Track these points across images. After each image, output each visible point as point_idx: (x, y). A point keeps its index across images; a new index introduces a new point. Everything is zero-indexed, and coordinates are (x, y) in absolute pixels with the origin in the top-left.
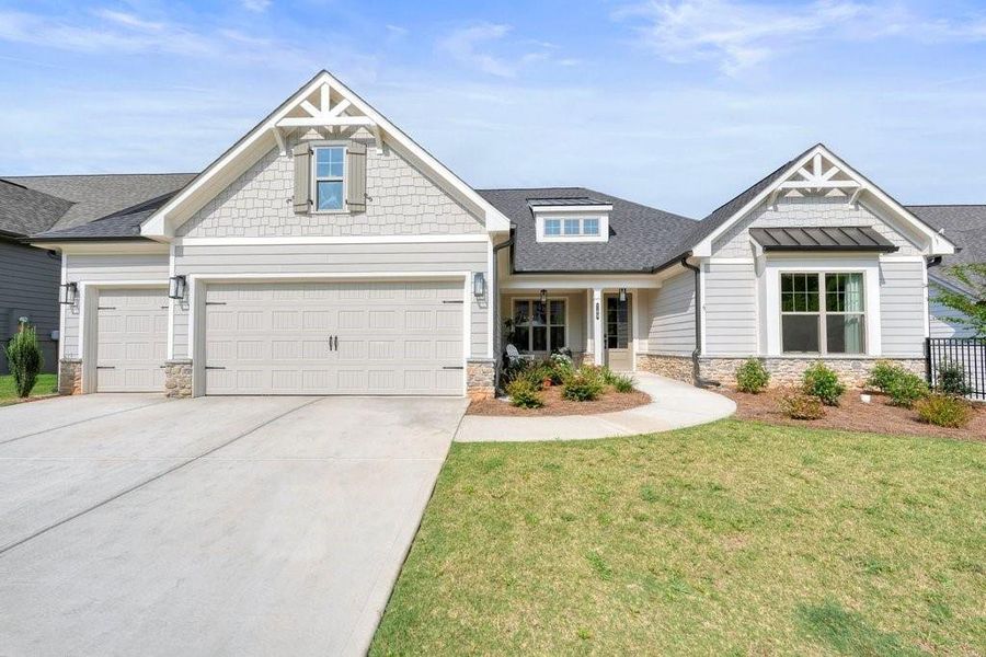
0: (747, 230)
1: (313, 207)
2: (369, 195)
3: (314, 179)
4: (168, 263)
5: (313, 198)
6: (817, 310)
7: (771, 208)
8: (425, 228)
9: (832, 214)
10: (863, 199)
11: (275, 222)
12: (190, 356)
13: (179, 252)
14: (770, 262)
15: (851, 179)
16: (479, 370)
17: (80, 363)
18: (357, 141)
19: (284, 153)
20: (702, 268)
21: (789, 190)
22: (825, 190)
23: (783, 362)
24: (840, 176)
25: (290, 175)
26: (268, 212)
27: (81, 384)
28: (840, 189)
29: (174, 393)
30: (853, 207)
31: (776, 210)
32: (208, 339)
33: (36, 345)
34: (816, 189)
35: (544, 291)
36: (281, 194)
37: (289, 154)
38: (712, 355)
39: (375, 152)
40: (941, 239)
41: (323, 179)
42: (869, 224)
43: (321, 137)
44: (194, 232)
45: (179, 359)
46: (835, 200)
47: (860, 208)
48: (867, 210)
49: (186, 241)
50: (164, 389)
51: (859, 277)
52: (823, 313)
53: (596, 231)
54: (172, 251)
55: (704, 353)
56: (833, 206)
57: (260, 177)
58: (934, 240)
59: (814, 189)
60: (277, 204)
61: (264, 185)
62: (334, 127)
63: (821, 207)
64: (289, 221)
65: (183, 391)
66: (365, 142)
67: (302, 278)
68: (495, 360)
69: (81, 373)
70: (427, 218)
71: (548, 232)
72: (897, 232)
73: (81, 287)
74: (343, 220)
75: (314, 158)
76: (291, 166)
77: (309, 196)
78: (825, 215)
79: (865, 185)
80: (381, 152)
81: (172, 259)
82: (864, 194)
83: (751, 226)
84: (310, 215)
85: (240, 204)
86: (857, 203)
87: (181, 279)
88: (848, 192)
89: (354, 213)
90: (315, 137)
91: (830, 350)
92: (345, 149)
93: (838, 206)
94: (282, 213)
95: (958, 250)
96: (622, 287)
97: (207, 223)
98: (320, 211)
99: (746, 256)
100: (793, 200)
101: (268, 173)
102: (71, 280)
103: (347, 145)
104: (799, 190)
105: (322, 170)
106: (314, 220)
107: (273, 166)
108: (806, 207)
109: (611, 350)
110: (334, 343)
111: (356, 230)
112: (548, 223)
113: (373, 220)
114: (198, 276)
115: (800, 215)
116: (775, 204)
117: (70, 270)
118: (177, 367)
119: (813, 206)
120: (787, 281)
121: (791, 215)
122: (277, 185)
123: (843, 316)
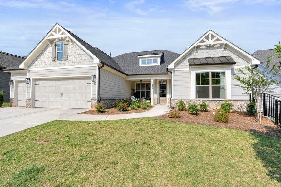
0: (187, 59)
1: (56, 59)
2: (69, 55)
3: (57, 52)
4: (26, 75)
5: (56, 57)
6: (209, 84)
7: (195, 52)
8: (82, 63)
9: (216, 53)
10: (226, 47)
11: (48, 63)
12: (31, 98)
13: (29, 72)
14: (193, 69)
15: (222, 41)
16: (93, 102)
17: (14, 99)
18: (66, 41)
19: (50, 46)
20: (173, 72)
21: (201, 46)
22: (214, 45)
23: (197, 101)
24: (218, 40)
25: (51, 51)
26: (47, 61)
27: (14, 104)
28: (219, 44)
29: (27, 107)
30: (224, 50)
31: (197, 52)
32: (36, 93)
33: (3, 95)
34: (211, 45)
35: (141, 80)
36: (50, 56)
37: (52, 46)
38: (175, 99)
39: (70, 43)
40: (255, 59)
41: (59, 52)
42: (230, 55)
43: (58, 41)
44: (31, 67)
45: (28, 98)
46: (218, 48)
47: (227, 50)
48: (229, 50)
49: (30, 69)
50: (25, 105)
51: (224, 73)
52: (210, 85)
53: (157, 62)
54: (27, 72)
55: (172, 98)
56: (217, 50)
57: (45, 52)
58: (252, 60)
59: (210, 45)
60: (49, 59)
61: (46, 54)
62: (61, 38)
63: (212, 51)
64: (51, 63)
65: (29, 106)
66: (68, 41)
67: (57, 78)
68: (97, 99)
69: (14, 101)
70: (82, 61)
71: (142, 63)
72: (240, 57)
73: (14, 81)
74: (63, 62)
75: (57, 46)
76: (52, 49)
77: (55, 56)
78: (214, 53)
79: (226, 42)
80: (71, 43)
81: (27, 74)
82: (226, 45)
83: (188, 58)
84: (56, 61)
85: (41, 59)
86: (225, 48)
87: (29, 79)
88: (222, 45)
89: (65, 60)
90: (57, 41)
91: (213, 97)
92: (64, 44)
93: (219, 50)
94: (50, 61)
95: (262, 63)
96: (162, 79)
97: (34, 64)
98: (58, 60)
99: (186, 68)
100: (203, 49)
101: (47, 51)
102: (12, 79)
103: (64, 43)
104: (205, 45)
105: (58, 50)
106: (57, 62)
107: (48, 49)
108: (207, 51)
109: (161, 98)
110: (62, 94)
111: (66, 64)
112: (142, 61)
113: (70, 62)
114: (32, 78)
115: (205, 54)
116: (196, 51)
117: (12, 77)
118: (28, 100)
119: (209, 51)
120: (198, 75)
121: (202, 54)
122: (49, 54)
123: (220, 86)
